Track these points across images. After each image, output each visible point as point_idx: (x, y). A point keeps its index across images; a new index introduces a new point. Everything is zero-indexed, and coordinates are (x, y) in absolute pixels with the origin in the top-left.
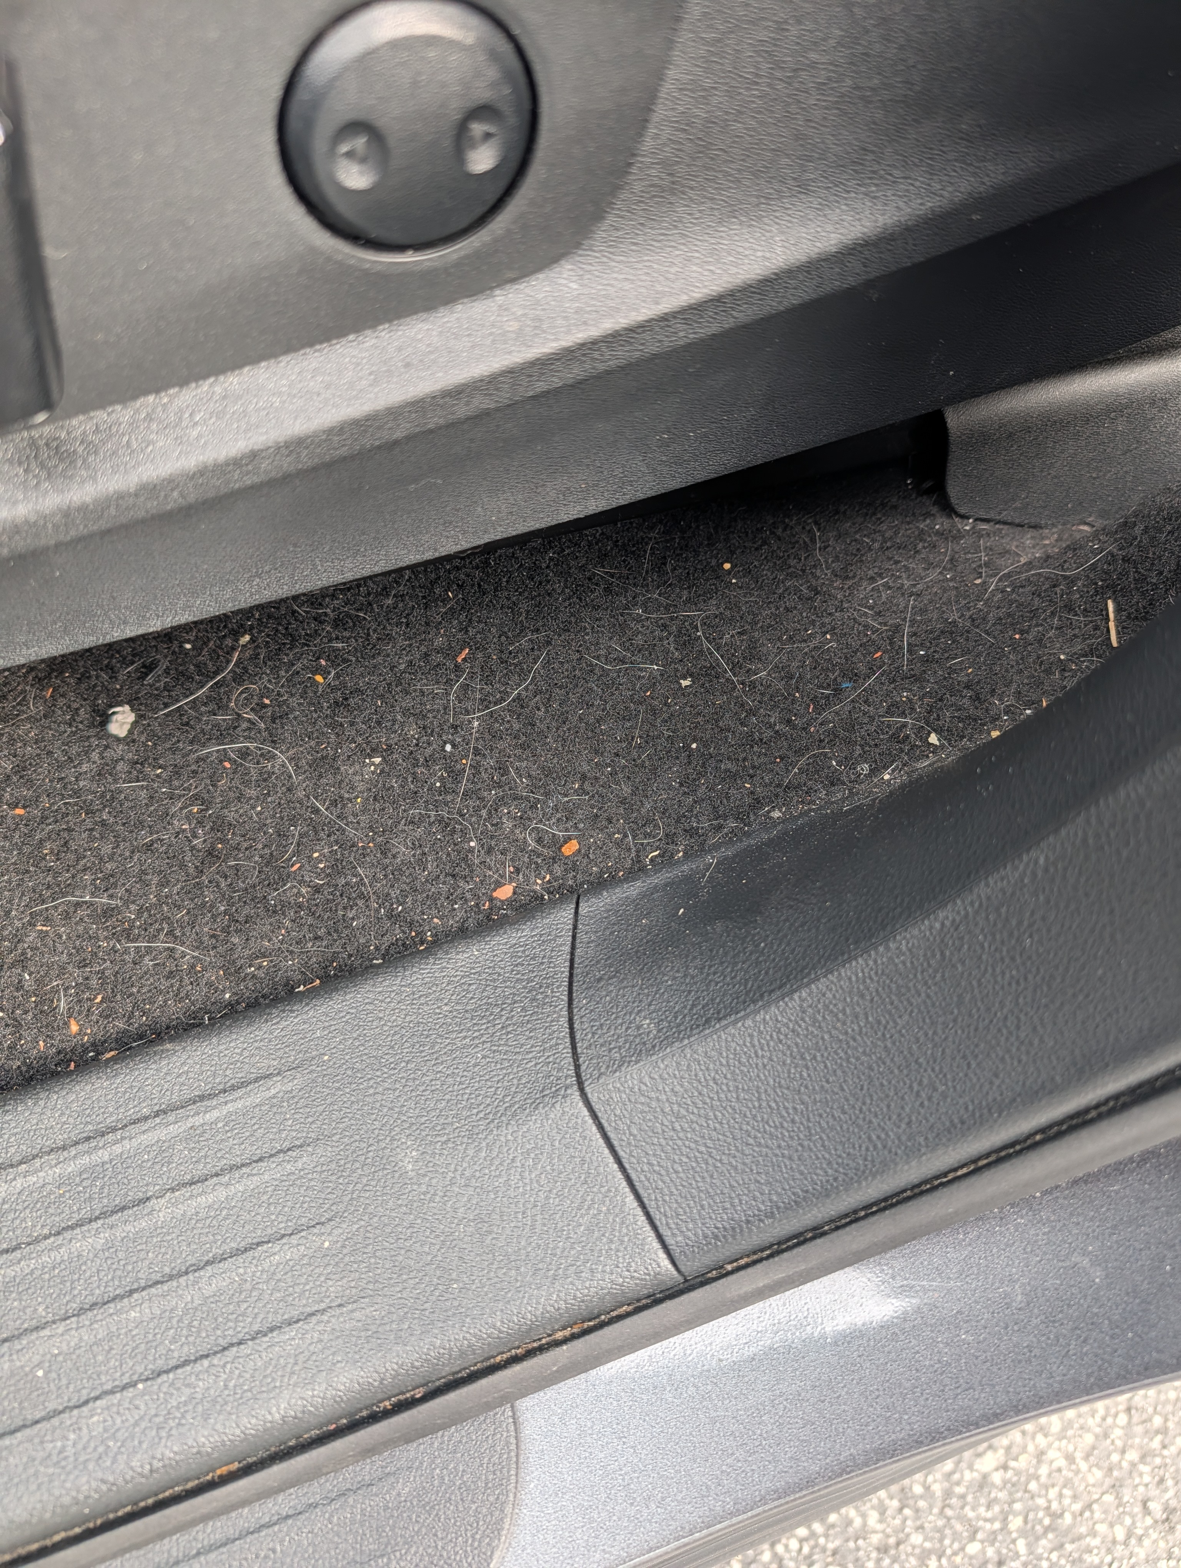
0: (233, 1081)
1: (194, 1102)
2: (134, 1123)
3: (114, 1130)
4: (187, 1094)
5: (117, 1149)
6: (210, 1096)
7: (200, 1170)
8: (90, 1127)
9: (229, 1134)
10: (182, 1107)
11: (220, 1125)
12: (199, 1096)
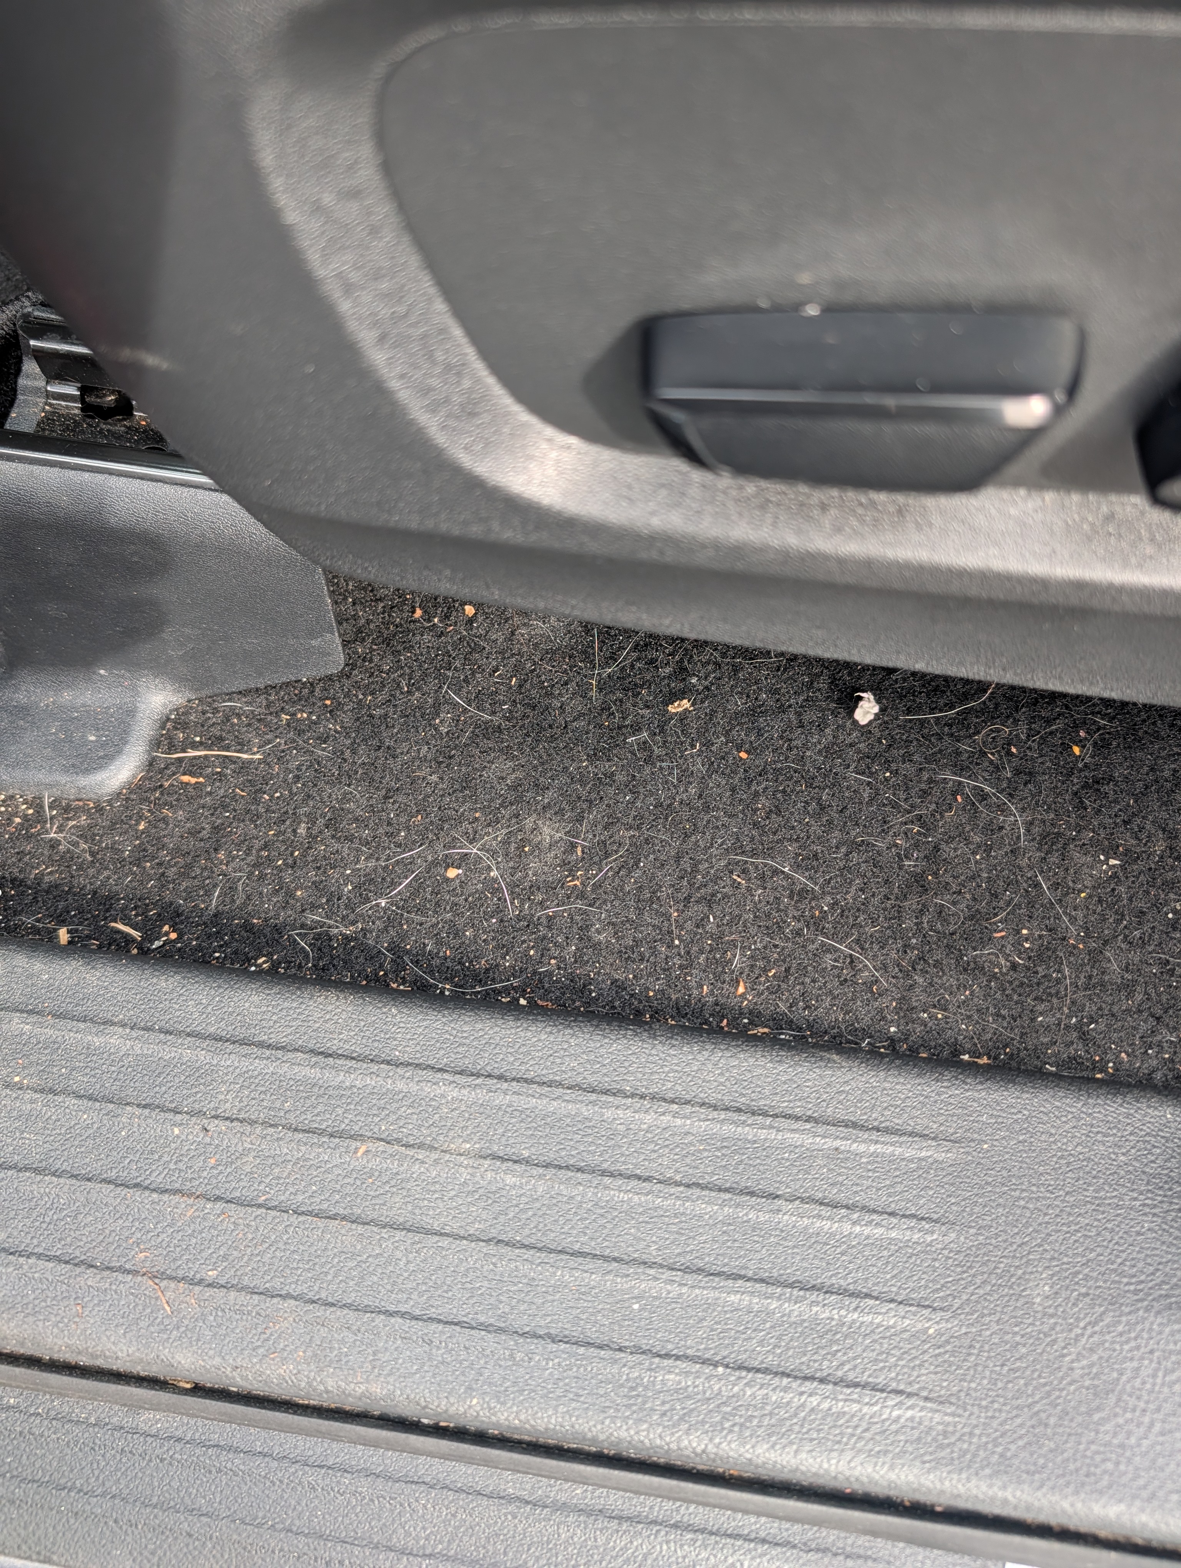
0: (888, 1124)
1: (846, 1126)
2: (784, 1117)
3: (765, 1114)
4: (841, 1115)
5: (763, 1134)
6: (863, 1128)
7: (832, 1193)
8: (743, 1100)
9: (870, 1174)
10: (834, 1125)
11: (864, 1160)
12: (853, 1123)
